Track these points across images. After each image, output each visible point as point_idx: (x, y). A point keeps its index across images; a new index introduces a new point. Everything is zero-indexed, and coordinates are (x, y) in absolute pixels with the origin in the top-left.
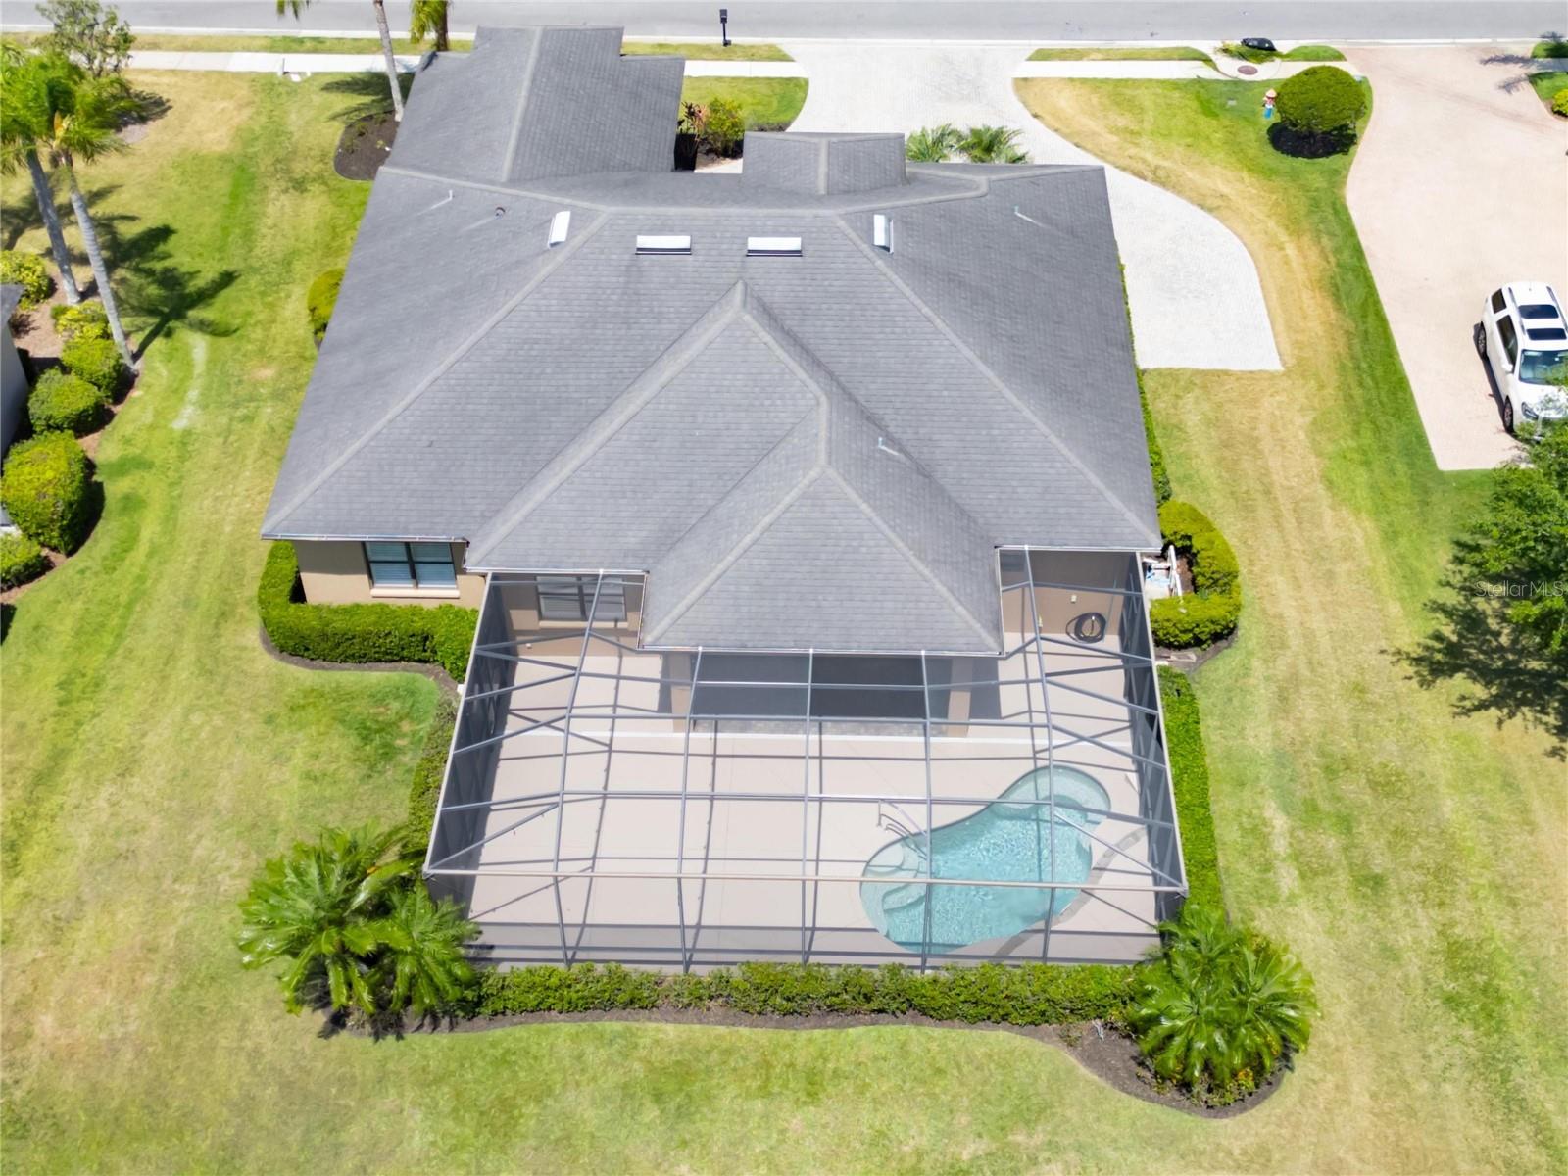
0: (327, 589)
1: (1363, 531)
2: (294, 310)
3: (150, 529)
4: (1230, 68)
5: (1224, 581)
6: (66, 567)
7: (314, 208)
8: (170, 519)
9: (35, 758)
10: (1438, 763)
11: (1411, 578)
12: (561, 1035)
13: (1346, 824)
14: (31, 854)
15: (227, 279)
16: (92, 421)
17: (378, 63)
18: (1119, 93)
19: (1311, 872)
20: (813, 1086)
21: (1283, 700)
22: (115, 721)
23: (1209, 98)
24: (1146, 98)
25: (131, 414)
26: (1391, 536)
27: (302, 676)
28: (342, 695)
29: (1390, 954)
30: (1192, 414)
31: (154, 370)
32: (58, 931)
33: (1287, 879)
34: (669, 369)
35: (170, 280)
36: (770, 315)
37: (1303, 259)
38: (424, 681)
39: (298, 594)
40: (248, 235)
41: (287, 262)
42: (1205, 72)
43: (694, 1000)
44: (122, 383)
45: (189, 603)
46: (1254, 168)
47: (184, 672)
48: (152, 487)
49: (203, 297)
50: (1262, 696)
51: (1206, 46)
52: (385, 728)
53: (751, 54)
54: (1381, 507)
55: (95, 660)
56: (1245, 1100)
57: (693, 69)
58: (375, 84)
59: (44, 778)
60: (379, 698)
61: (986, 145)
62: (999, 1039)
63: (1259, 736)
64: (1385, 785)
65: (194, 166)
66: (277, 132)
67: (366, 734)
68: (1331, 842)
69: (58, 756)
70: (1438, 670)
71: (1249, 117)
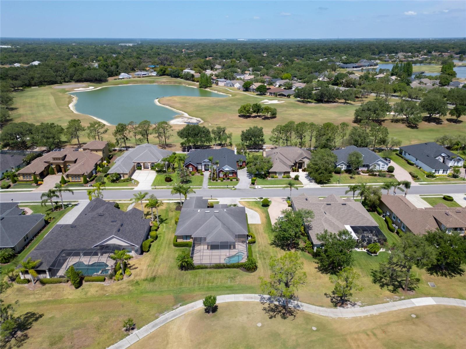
0: (179, 241)
1: (267, 235)
2: (173, 221)
3: (162, 238)
4: (259, 200)
5: (254, 238)
6: (155, 242)
7: (174, 213)
8: (164, 237)
9: (155, 255)
10: (271, 251)
11: (270, 239)
12: (200, 270)
13: (263, 255)
14: (156, 261)
15: (166, 219)
16: (156, 230)
17: (179, 201)
18: (248, 202)
19: (260, 258)
20: (220, 272)
21: (259, 247)
22: (162, 252)
23: (257, 202)
24: (251, 202)
25: (159, 230)
26: (269, 236)
27: (177, 248)
28: (180, 249)
29: (266, 263)
30: (253, 227)
31: (161, 226)
32: (159, 265)
33: (258, 259)
34: (208, 221)
35: (162, 219)
36: (216, 217)
37: (264, 215)
38: (187, 248)
39: (177, 241)
40: (168, 216)
41: (172, 217)
42: (256, 200)
43: (211, 268)
44: (158, 228)
45: (166, 243)
46: (260, 208)
47: (167, 248)
48: (162, 235)
49: (164, 221)
50: (257, 247)
51: (257, 198)
52: (185, 251)
53: (214, 199)
54: (268, 233)
55: (159, 248)
56: (254, 271)
57: (209, 201)
58: (179, 203)
59: (156, 256)
60: (183, 249)
61: (235, 205)
62: (235, 269)
63: (257, 250)
64: (267, 252)
65: (162, 210)
66: (169, 207)
67: (183, 252)
68: (262, 256)
69: (157, 255)
70: (271, 245)
71: (260, 204)
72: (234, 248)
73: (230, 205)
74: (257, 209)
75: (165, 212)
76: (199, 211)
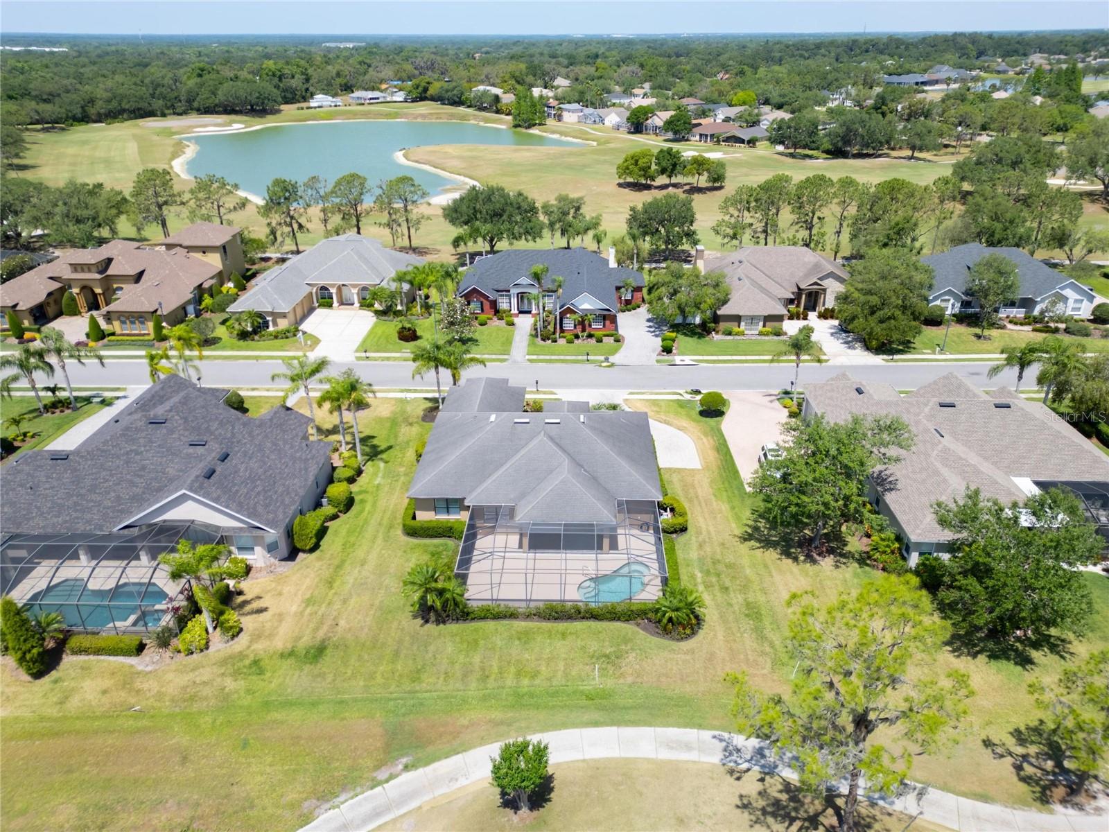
0: (424, 516)
1: (725, 507)
2: (410, 455)
3: (368, 507)
4: (688, 397)
5: (683, 514)
6: (343, 517)
7: (415, 430)
8: (374, 504)
9: (336, 562)
10: (746, 561)
11: (738, 518)
12: (491, 625)
13: (718, 575)
14: (336, 585)
15: (390, 447)
16: (351, 480)
17: (436, 395)
18: (655, 403)
19: (708, 586)
20: (564, 635)
21: (701, 546)
22: (360, 553)
23: (681, 404)
24: (663, 404)
25: (362, 480)
26: (733, 508)
27: (414, 541)
28: (425, 545)
29: (730, 605)
30: (675, 478)
31: (369, 469)
32: (345, 601)
33: (701, 588)
34: (523, 452)
35: (374, 447)
36: (551, 439)
37: (708, 442)
38: (450, 543)
39: (414, 518)
40: (396, 437)
41: (408, 443)
42: (680, 398)
43: (528, 616)
44: (359, 472)
45: (380, 524)
46: (694, 420)
47: (379, 541)
48: (369, 498)
49: (382, 452)
50: (694, 546)
51: (681, 392)
52: (439, 553)
53: (545, 393)
54: (730, 500)
55: (352, 539)
56: (688, 637)
57: (527, 396)
58: (435, 400)
59: (339, 567)
60: (435, 546)
61: (613, 407)
62: (618, 624)
63: (694, 555)
64: (730, 566)
65: (380, 420)
66: (403, 412)
67: (433, 555)
68: (714, 580)
69: (343, 562)
70: (745, 540)
71: (693, 409)
72: (614, 546)
73: (599, 407)
74: (684, 423)
75: (388, 425)
76: (493, 418)
